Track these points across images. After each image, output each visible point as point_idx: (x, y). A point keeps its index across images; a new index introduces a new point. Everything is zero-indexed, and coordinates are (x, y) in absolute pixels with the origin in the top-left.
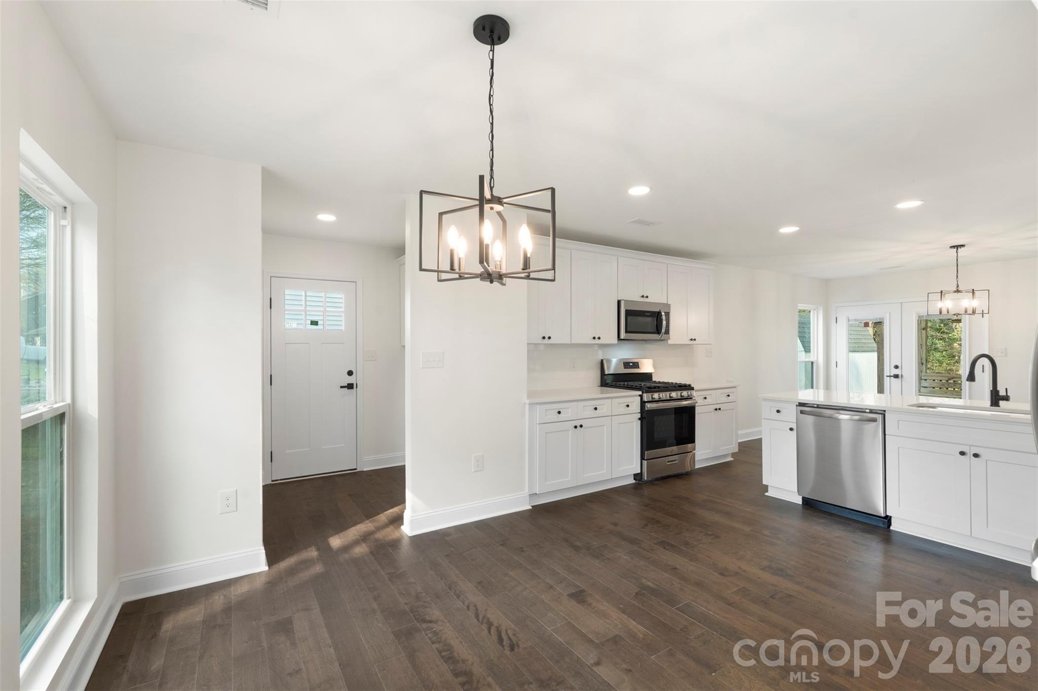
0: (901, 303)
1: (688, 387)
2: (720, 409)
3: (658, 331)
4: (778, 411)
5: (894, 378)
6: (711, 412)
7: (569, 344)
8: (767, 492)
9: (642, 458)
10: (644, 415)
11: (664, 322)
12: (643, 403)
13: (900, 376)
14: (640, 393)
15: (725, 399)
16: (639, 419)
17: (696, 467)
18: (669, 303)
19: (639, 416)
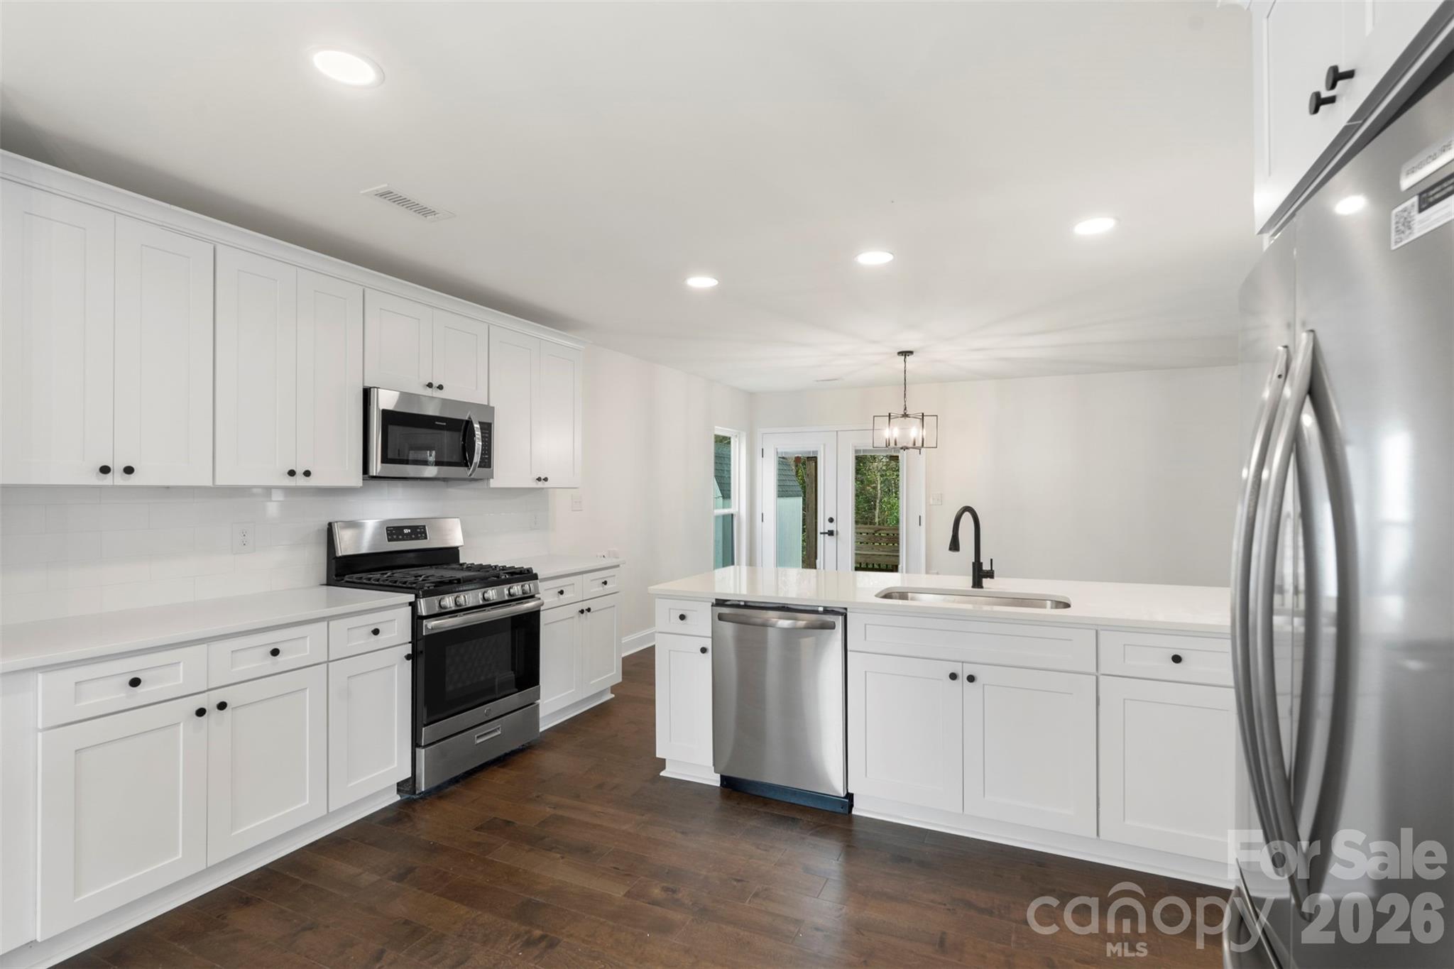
0: (837, 432)
1: (525, 575)
2: (589, 610)
3: (465, 461)
4: (682, 617)
5: (829, 535)
6: (572, 618)
7: (210, 488)
8: (663, 768)
9: (416, 744)
10: (421, 647)
11: (479, 444)
12: (417, 620)
13: (835, 533)
14: (411, 598)
15: (599, 590)
16: (408, 657)
17: (541, 730)
18: (491, 405)
19: (408, 649)
